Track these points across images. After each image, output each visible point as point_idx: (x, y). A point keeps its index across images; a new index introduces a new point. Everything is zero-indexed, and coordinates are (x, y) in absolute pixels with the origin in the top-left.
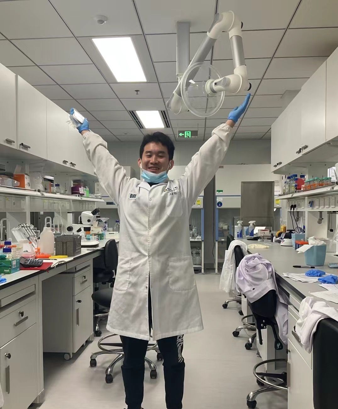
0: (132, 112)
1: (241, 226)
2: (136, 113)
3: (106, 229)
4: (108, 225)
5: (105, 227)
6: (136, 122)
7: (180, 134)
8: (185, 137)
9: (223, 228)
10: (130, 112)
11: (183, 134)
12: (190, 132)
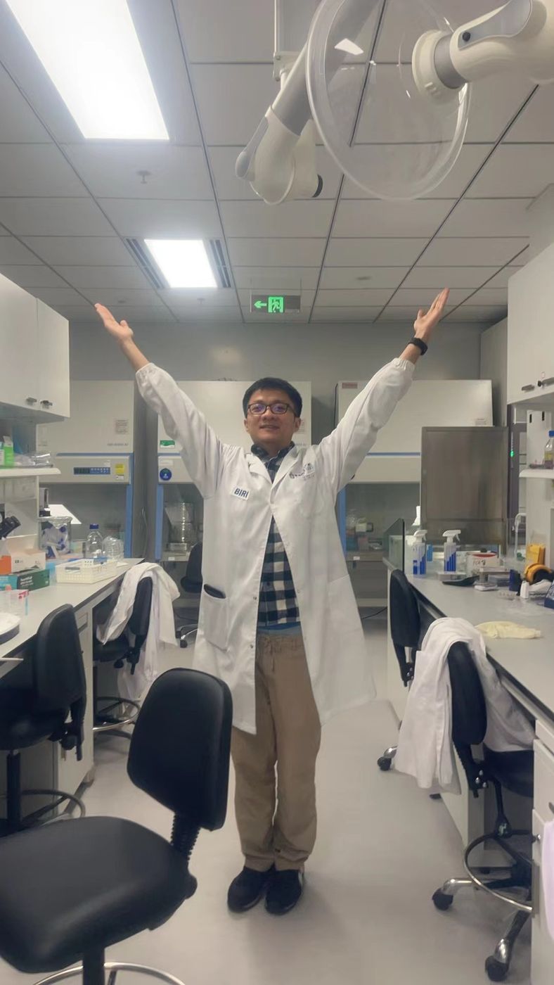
0: (134, 240)
1: (424, 544)
2: (144, 244)
3: (63, 547)
4: (69, 534)
5: (62, 540)
6: (144, 270)
7: (256, 305)
8: (270, 310)
9: (357, 530)
10: (128, 240)
11: (265, 305)
12: (281, 299)
